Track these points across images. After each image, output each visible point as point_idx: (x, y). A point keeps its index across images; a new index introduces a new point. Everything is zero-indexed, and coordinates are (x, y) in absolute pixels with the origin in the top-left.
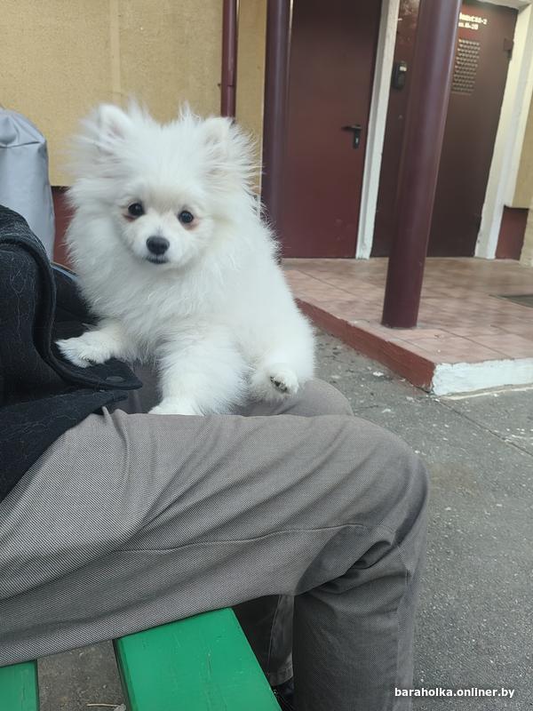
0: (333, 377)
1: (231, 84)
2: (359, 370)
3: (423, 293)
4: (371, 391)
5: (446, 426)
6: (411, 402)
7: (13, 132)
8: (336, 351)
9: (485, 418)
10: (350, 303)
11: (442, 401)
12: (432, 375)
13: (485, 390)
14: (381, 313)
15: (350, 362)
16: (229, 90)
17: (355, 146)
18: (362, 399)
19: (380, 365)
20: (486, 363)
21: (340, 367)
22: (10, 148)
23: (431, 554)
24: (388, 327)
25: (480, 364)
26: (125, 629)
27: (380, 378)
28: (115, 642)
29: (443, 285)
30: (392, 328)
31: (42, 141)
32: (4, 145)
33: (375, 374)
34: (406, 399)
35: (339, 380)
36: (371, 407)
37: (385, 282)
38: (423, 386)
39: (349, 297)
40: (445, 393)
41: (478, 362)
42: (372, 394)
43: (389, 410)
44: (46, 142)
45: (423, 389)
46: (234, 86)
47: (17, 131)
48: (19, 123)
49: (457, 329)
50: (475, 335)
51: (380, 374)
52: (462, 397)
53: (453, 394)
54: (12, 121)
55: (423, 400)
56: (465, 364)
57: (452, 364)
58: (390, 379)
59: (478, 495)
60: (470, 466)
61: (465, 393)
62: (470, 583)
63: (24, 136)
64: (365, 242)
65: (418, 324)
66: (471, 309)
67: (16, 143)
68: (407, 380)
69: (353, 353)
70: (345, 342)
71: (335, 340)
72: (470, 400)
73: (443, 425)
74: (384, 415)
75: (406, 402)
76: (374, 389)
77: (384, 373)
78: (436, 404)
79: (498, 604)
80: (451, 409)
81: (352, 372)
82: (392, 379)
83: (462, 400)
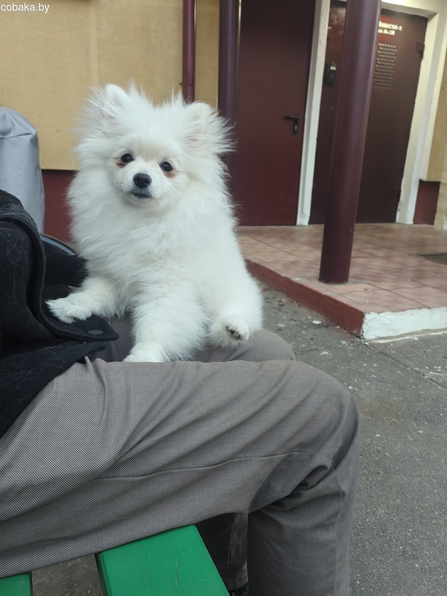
0: (279, 325)
1: (191, 83)
2: (302, 319)
3: (354, 253)
4: (311, 336)
5: (375, 365)
6: (345, 345)
7: (10, 125)
8: (281, 303)
9: (407, 358)
10: (292, 263)
11: (372, 345)
12: (362, 322)
13: (407, 334)
14: (319, 271)
15: (293, 313)
16: (189, 88)
17: (295, 132)
18: (303, 344)
19: (318, 315)
20: (407, 311)
21: (284, 317)
23: (364, 475)
24: (325, 283)
25: (401, 313)
26: (105, 545)
27: (318, 326)
28: (97, 556)
29: (370, 246)
30: (328, 283)
31: (33, 132)
32: (2, 137)
33: (314, 322)
34: (340, 343)
35: (283, 328)
36: (312, 350)
37: (321, 245)
38: (355, 332)
39: (292, 258)
40: (373, 337)
41: (400, 311)
42: (312, 339)
43: (327, 353)
44: (37, 132)
45: (354, 335)
46: (193, 85)
47: (13, 124)
48: (14, 118)
49: (383, 283)
50: (398, 288)
51: (318, 322)
52: (388, 341)
53: (380, 338)
54: (9, 117)
55: (355, 344)
56: (389, 313)
57: (379, 313)
58: (327, 326)
59: (403, 423)
60: (395, 399)
61: (389, 338)
62: (398, 498)
63: (19, 129)
64: (305, 211)
65: (350, 280)
66: (394, 266)
67: (12, 135)
68: (341, 327)
69: (296, 305)
70: (288, 295)
71: (280, 295)
72: (394, 343)
73: (372, 365)
74: (323, 357)
75: (340, 346)
76: (313, 335)
77: (321, 321)
78: (366, 347)
79: (421, 516)
80: (379, 351)
81: (295, 321)
82: (329, 326)
83: (388, 343)
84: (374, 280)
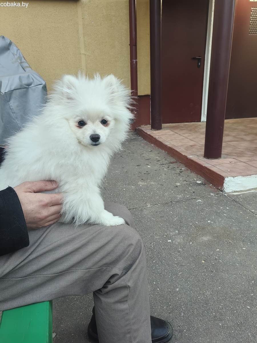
0: (177, 184)
1: (134, 45)
2: (190, 180)
5: (228, 208)
6: (212, 196)
7: (32, 80)
8: (181, 171)
9: (249, 204)
10: (192, 146)
12: (223, 183)
13: (252, 189)
15: (186, 177)
16: (134, 47)
17: (199, 66)
18: (188, 195)
19: (201, 177)
20: (252, 176)
22: (30, 88)
24: (207, 158)
25: (249, 177)
27: (199, 184)
29: (243, 133)
30: (208, 159)
31: (44, 83)
32: (28, 87)
33: (198, 182)
34: (210, 195)
35: (179, 186)
38: (220, 188)
39: (192, 143)
40: (231, 191)
41: (248, 176)
42: (194, 192)
43: (200, 200)
45: (219, 190)
46: (136, 45)
48: (34, 76)
49: (243, 158)
50: (251, 161)
51: (199, 182)
52: (240, 193)
53: (235, 192)
54: (31, 76)
55: (219, 195)
56: (241, 177)
57: (234, 177)
59: (235, 243)
60: (234, 229)
61: (241, 191)
62: (220, 286)
63: (36, 82)
64: (205, 113)
65: (222, 156)
66: (254, 146)
67: (33, 85)
68: (213, 185)
69: (189, 171)
70: (186, 166)
71: (182, 165)
72: (243, 194)
73: (226, 208)
74: (197, 203)
75: (210, 196)
76: (195, 190)
77: (202, 181)
78: (225, 197)
79: (230, 297)
80: (232, 199)
81: (187, 181)
82: (205, 184)
83: (239, 194)
84: (238, 156)
